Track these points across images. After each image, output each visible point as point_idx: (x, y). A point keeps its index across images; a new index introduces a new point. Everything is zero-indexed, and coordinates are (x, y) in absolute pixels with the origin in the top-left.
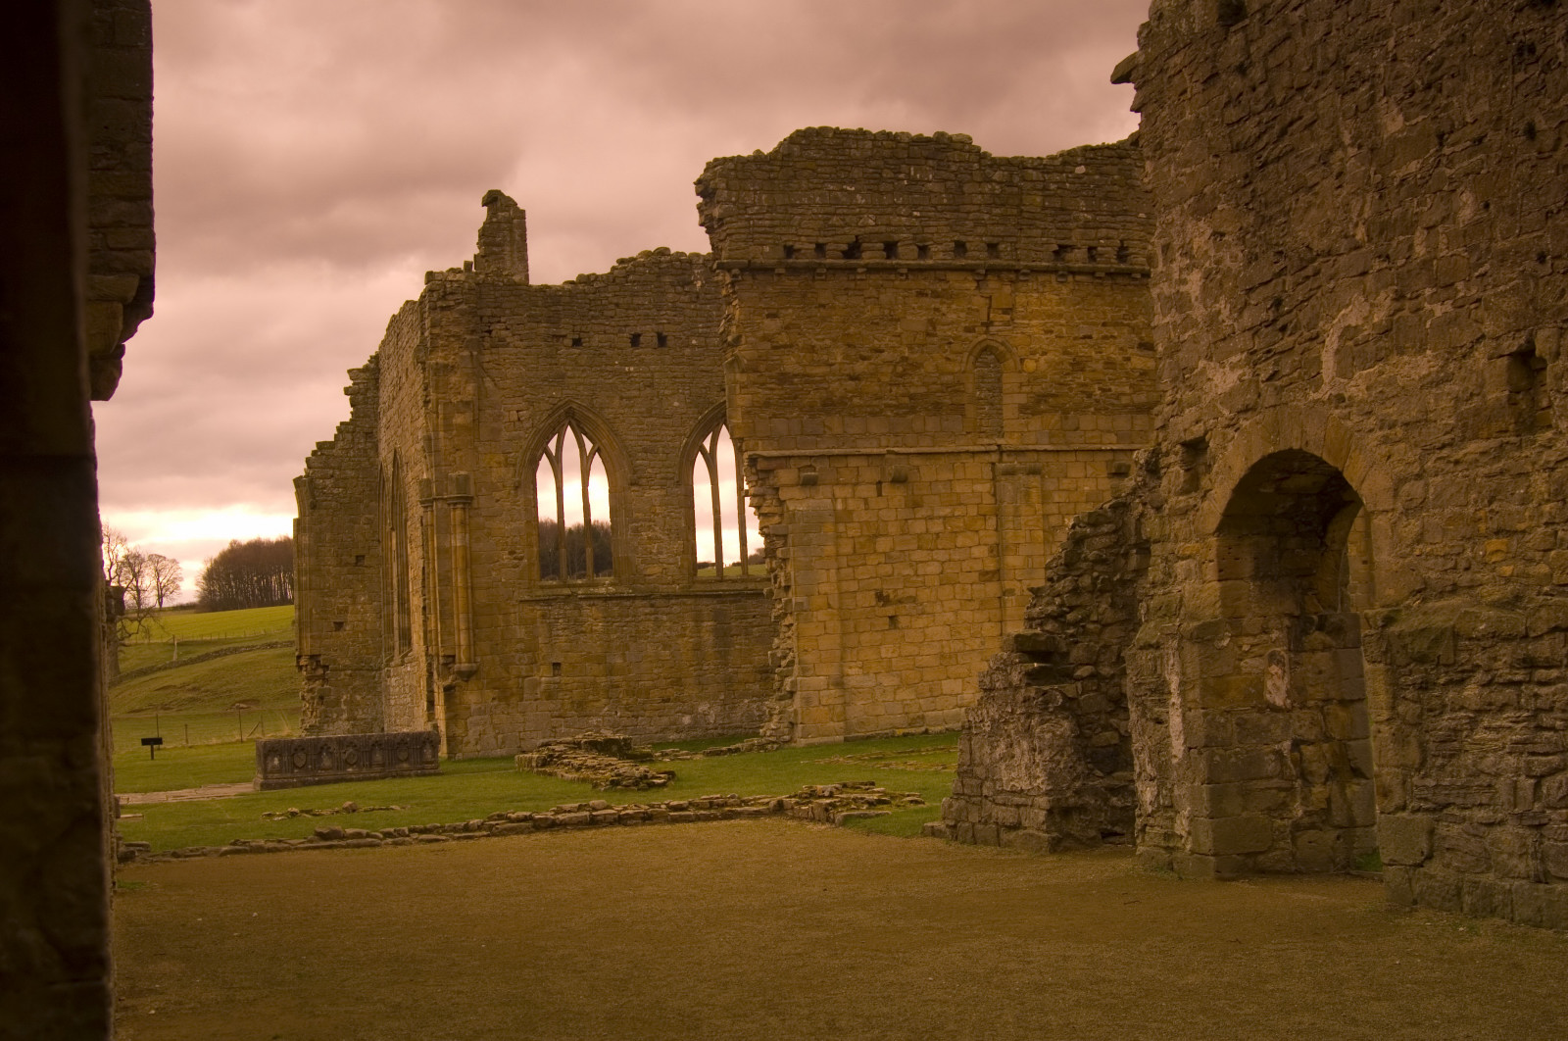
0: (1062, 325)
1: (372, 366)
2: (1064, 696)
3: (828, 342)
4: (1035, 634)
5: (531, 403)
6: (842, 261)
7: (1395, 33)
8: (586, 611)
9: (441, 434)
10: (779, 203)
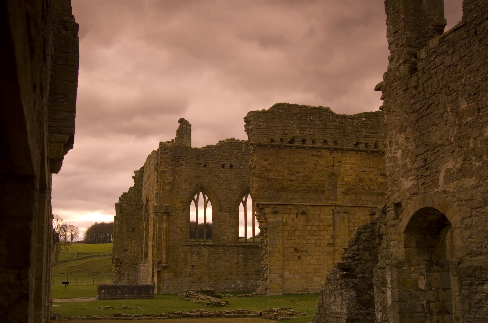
0: (356, 167)
1: (142, 170)
2: (353, 283)
3: (283, 169)
4: (345, 263)
5: (190, 184)
6: (288, 144)
7: (465, 77)
8: (203, 250)
9: (161, 192)
10: (269, 126)
